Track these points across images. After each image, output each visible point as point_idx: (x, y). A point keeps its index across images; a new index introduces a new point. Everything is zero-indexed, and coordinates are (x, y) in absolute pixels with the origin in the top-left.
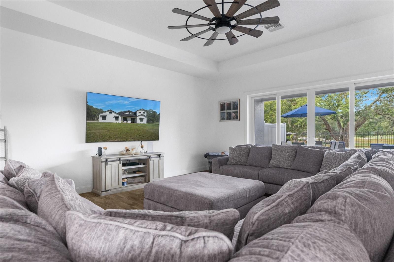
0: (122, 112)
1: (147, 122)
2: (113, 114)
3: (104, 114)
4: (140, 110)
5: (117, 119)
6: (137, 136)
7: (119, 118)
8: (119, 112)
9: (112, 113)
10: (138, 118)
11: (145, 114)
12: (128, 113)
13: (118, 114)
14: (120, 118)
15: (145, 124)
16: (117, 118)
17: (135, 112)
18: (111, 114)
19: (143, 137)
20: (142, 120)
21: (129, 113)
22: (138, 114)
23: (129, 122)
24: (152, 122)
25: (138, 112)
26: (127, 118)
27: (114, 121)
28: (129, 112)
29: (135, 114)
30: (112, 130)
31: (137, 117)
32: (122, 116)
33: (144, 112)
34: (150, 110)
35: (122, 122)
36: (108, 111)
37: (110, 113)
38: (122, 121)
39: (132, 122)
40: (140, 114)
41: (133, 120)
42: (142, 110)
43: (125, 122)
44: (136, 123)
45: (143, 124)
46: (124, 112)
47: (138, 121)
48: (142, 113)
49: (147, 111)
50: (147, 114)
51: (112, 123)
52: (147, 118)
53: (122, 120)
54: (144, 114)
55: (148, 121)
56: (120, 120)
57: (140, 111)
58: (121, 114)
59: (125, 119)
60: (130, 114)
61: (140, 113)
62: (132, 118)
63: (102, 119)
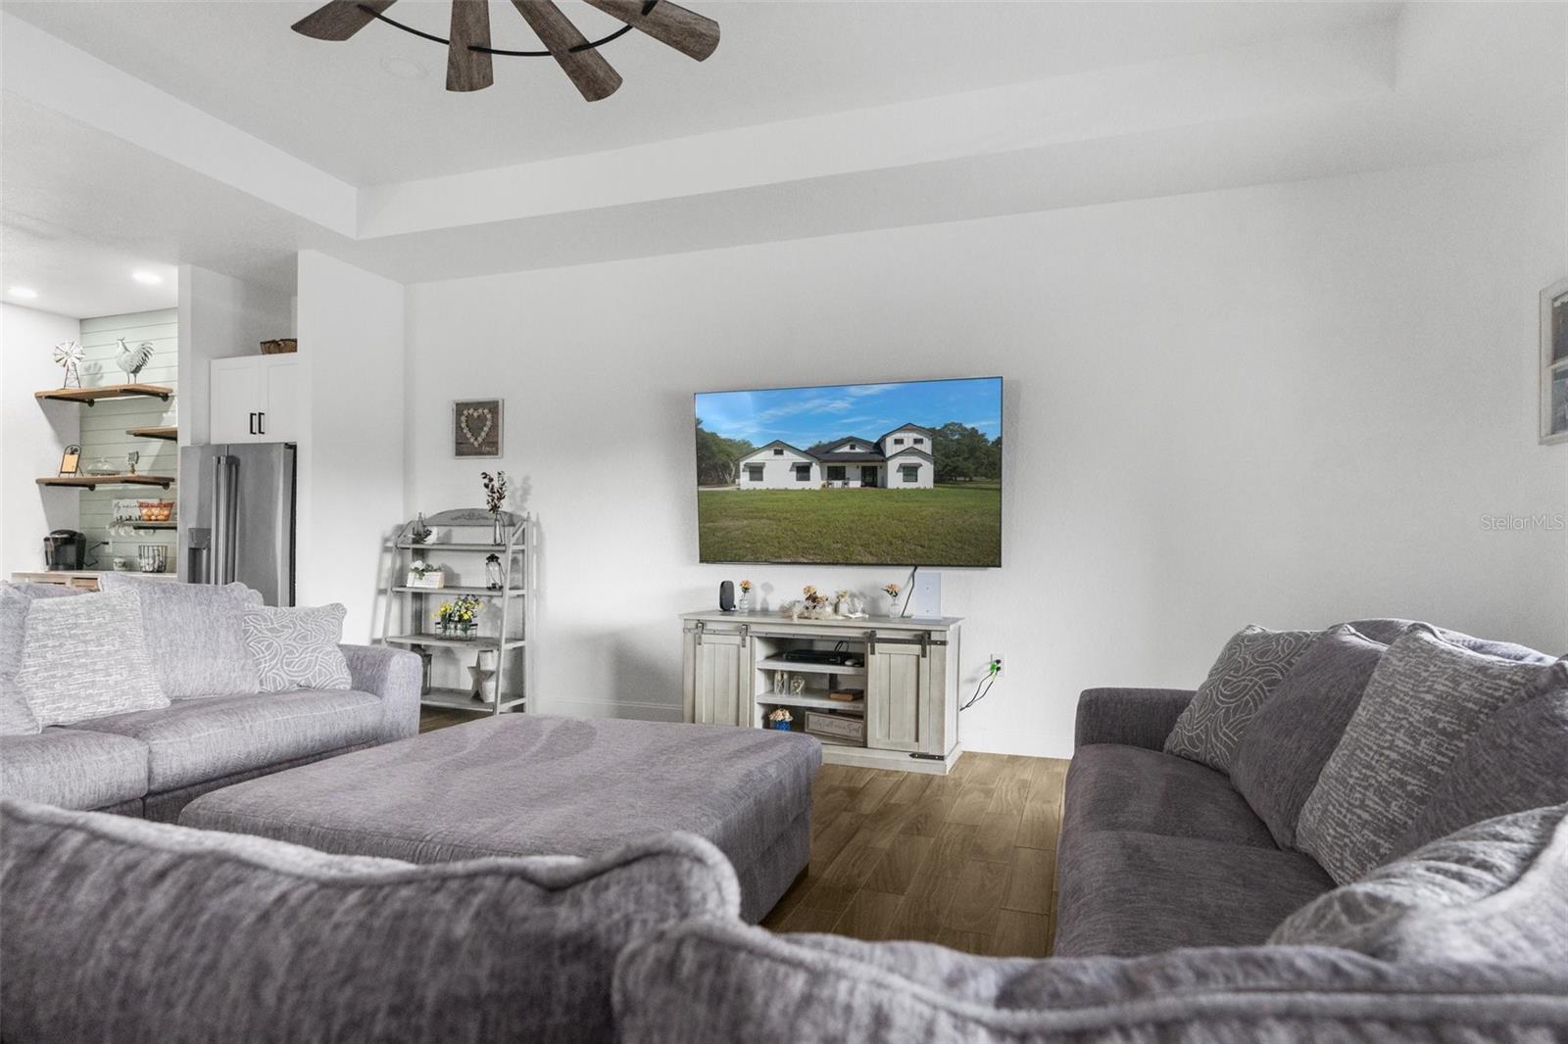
0: (825, 446)
1: (935, 482)
2: (790, 458)
3: (756, 459)
4: (900, 429)
5: (805, 474)
6: (891, 544)
7: (812, 470)
8: (811, 445)
9: (785, 452)
10: (893, 466)
11: (927, 447)
12: (846, 449)
13: (807, 453)
14: (816, 471)
15: (925, 490)
16: (803, 471)
17: (875, 441)
18: (780, 456)
19: (922, 546)
20: (910, 472)
21: (852, 447)
22: (890, 448)
23: (855, 484)
24: (962, 479)
25: (889, 441)
26: (844, 467)
27: (791, 482)
28: (852, 441)
29: (878, 448)
30: (786, 519)
31: (885, 460)
32: (821, 462)
33: (919, 437)
34: (946, 426)
35: (824, 486)
36: (768, 447)
37: (779, 452)
38: (825, 482)
39: (865, 484)
40: (900, 448)
41: (872, 476)
42: (908, 428)
43: (838, 484)
44: (884, 486)
45: (918, 489)
46: (830, 444)
47: (895, 480)
48: (908, 443)
49: (932, 433)
50: (934, 445)
51: (786, 489)
52: (935, 464)
53: (826, 475)
54: (916, 446)
55: (939, 478)
56: (817, 478)
57: (898, 436)
58: (820, 453)
59: (835, 473)
60: (857, 450)
61: (899, 442)
62: (864, 469)
63: (751, 479)
